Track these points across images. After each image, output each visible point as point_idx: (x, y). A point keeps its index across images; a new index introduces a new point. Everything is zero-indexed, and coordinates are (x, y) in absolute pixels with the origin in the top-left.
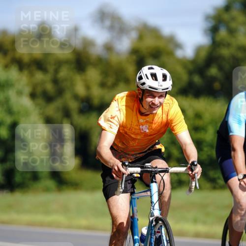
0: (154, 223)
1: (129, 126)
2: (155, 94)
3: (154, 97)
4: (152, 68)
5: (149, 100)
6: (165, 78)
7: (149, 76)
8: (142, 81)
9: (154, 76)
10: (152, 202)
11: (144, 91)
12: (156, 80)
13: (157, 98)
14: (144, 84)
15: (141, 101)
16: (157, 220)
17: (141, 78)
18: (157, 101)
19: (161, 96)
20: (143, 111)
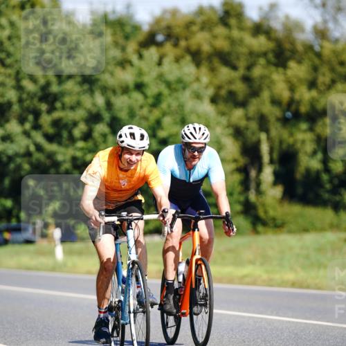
0: (131, 266)
1: (109, 180)
2: (133, 152)
3: (132, 154)
4: (131, 128)
5: (127, 156)
6: (142, 137)
7: (128, 135)
8: (121, 139)
9: (132, 135)
10: (128, 247)
11: (123, 149)
12: (134, 139)
13: (134, 156)
14: (123, 142)
15: (120, 157)
16: (134, 263)
17: (121, 136)
18: (134, 158)
19: (138, 154)
20: (122, 166)
